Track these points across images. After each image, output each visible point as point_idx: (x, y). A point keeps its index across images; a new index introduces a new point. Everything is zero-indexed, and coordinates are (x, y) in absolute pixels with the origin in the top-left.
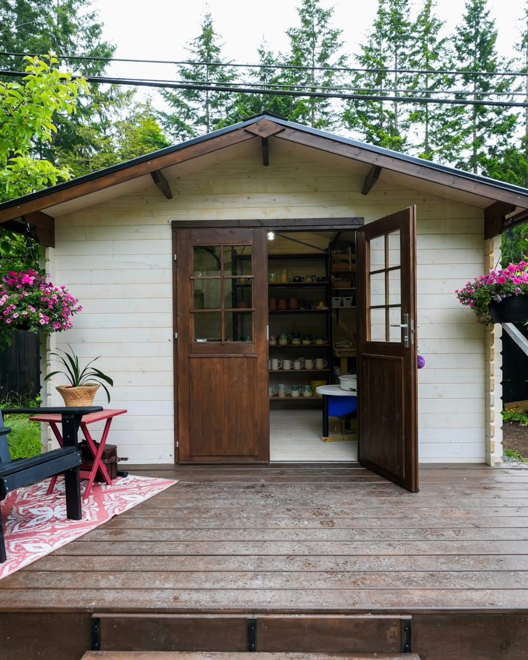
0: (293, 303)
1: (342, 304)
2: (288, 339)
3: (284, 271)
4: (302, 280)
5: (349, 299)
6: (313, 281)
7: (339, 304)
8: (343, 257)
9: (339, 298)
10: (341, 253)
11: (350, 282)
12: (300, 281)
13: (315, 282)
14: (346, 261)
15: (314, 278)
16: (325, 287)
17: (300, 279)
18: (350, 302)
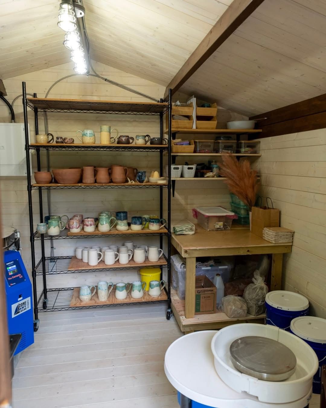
0: (118, 173)
1: (182, 176)
2: (111, 222)
3: (105, 128)
4: (131, 141)
5: (192, 168)
6: (146, 142)
7: (179, 175)
8: (185, 110)
9: (180, 167)
10: (182, 106)
11: (193, 146)
12: (129, 143)
13: (148, 145)
14: (189, 117)
15: (147, 138)
16: (159, 150)
17: (128, 140)
18: (193, 172)
